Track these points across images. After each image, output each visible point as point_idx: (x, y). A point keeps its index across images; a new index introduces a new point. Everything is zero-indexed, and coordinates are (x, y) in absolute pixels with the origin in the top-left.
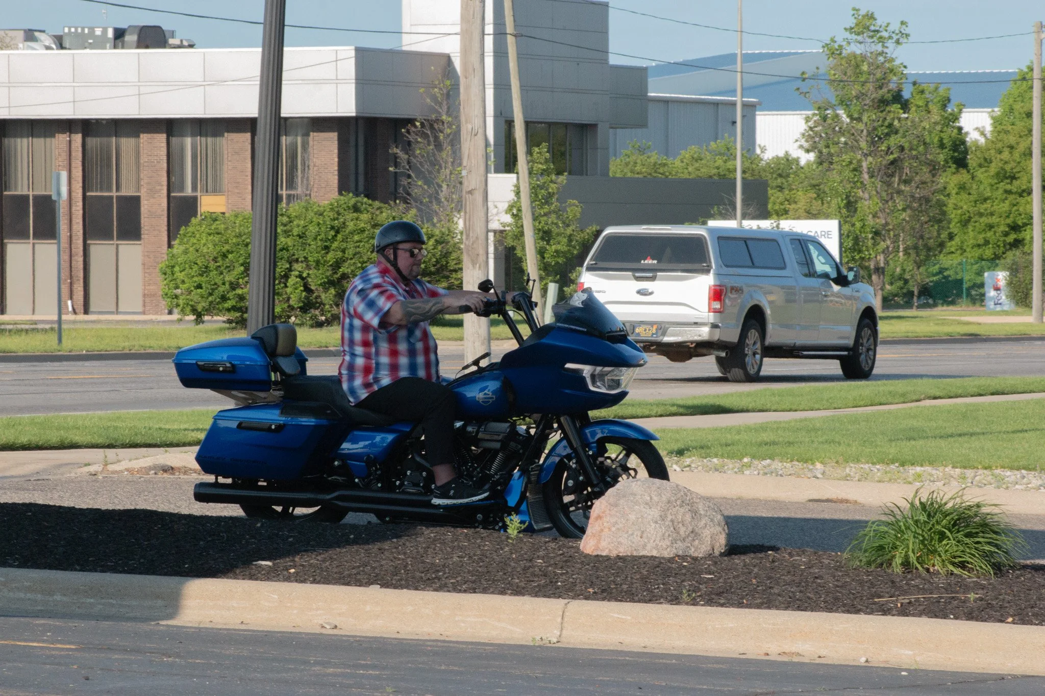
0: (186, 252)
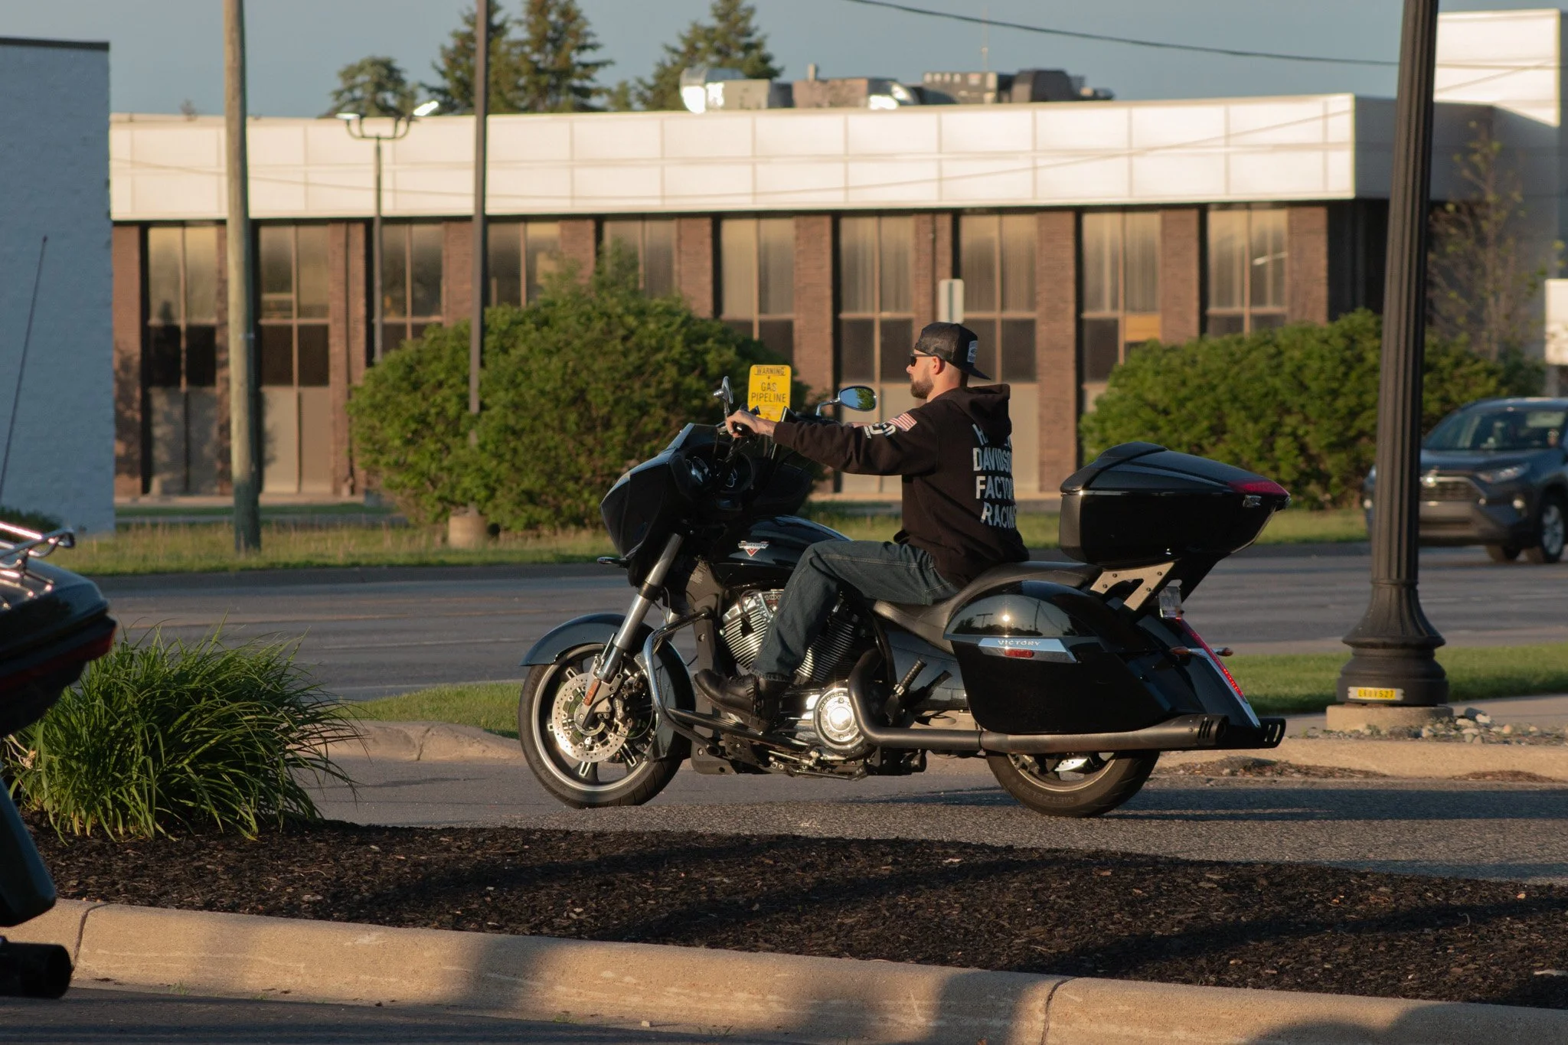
0: (1122, 399)
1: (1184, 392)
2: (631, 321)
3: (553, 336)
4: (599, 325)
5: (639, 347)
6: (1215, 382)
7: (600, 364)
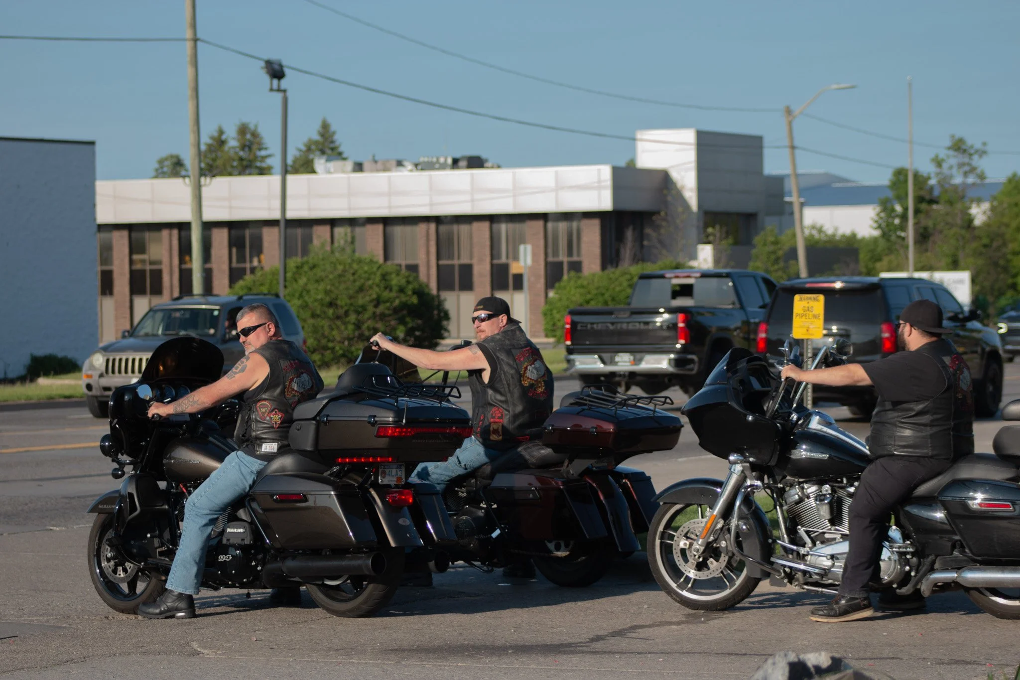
1: (589, 297)
2: (355, 266)
3: (319, 273)
4: (340, 268)
5: (360, 277)
6: (604, 291)
7: (342, 286)
